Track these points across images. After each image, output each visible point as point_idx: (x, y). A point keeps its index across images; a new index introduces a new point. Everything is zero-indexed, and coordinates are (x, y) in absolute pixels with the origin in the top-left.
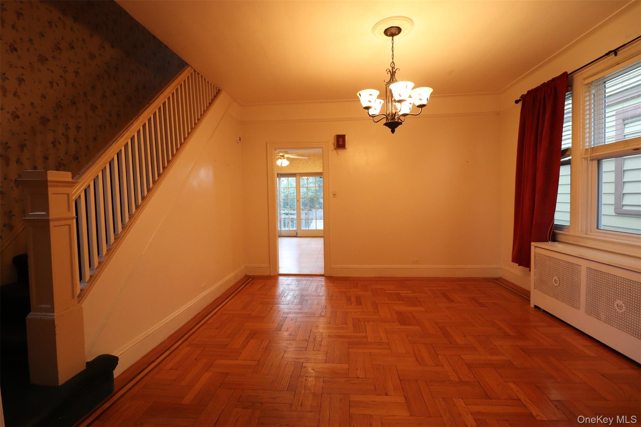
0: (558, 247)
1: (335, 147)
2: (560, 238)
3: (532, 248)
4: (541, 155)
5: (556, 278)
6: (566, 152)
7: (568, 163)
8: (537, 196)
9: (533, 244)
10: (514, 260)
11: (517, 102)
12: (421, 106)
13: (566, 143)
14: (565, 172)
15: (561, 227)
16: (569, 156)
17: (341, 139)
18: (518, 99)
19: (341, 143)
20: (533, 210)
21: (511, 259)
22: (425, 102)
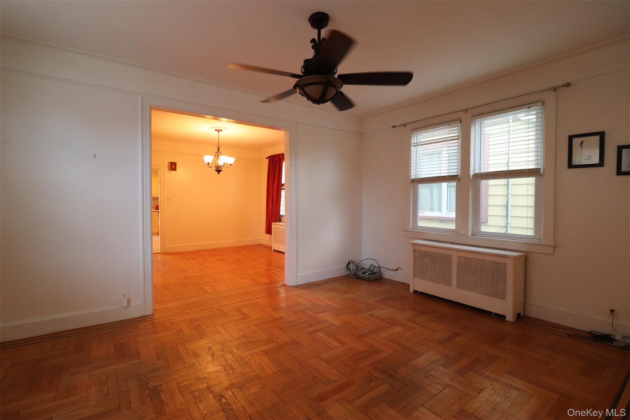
0: (281, 223)
1: (170, 169)
2: (282, 220)
3: (272, 225)
4: (275, 185)
5: (280, 236)
6: (283, 185)
7: (284, 189)
8: (274, 202)
9: (273, 223)
10: (266, 233)
11: (267, 158)
12: (231, 165)
13: (283, 182)
14: (283, 193)
15: (282, 216)
16: (284, 186)
17: (173, 165)
18: (267, 157)
19: (173, 167)
20: (272, 209)
21: (264, 231)
22: (232, 163)
